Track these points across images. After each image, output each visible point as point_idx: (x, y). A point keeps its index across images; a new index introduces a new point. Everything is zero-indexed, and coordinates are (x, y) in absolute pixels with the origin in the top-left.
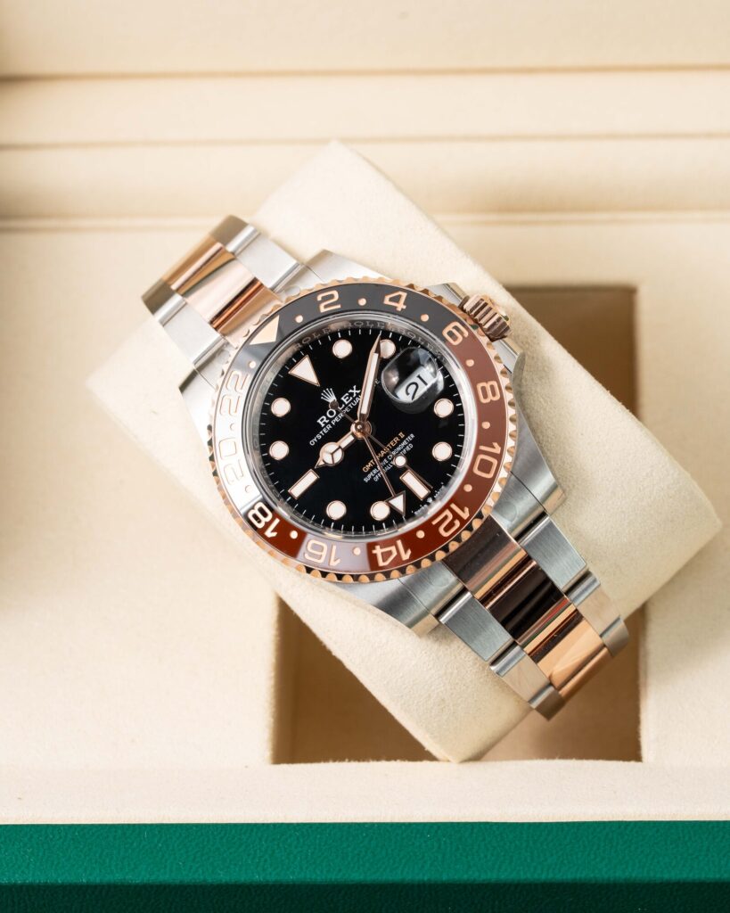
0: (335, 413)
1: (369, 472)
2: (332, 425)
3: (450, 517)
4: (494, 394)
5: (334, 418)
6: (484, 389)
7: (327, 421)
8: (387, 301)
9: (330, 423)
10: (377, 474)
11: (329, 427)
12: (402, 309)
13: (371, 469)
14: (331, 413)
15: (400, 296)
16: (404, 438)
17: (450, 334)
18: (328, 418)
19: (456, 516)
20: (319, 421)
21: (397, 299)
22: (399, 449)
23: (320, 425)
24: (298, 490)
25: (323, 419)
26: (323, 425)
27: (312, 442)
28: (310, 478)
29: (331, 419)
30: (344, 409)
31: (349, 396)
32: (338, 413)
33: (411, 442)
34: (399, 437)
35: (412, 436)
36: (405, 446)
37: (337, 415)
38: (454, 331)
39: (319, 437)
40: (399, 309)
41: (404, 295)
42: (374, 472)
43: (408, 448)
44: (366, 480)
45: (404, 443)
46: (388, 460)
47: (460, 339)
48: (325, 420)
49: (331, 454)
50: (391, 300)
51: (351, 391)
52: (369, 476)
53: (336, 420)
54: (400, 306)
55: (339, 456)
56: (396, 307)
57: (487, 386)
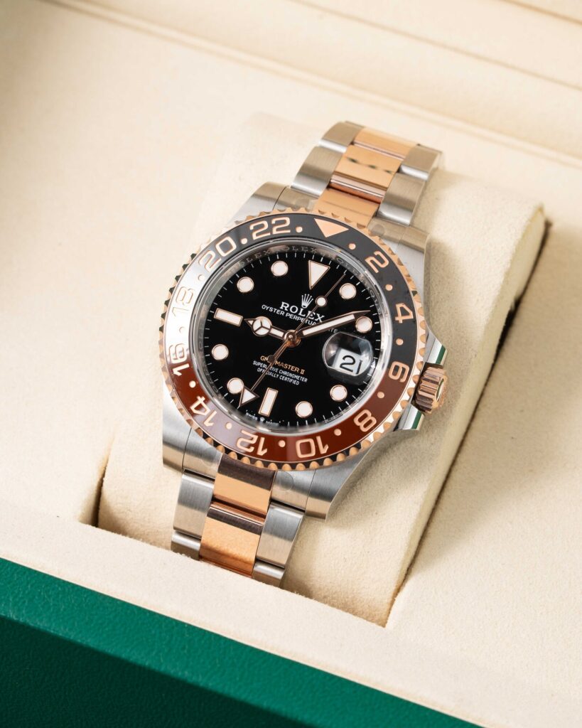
0: (296, 312)
1: (262, 362)
2: (285, 314)
3: (254, 442)
4: (366, 426)
5: (291, 313)
6: (365, 416)
7: (286, 309)
8: (399, 306)
9: (286, 312)
10: (263, 368)
11: (282, 313)
12: (398, 321)
13: (265, 362)
14: (294, 309)
15: (408, 314)
16: (301, 375)
17: (397, 368)
18: (289, 309)
19: (256, 446)
20: (283, 303)
21: (404, 313)
22: (291, 375)
23: (280, 306)
24: (222, 315)
25: (286, 305)
26: (282, 308)
27: (264, 307)
28: (235, 319)
29: (289, 312)
30: (302, 317)
31: (314, 316)
32: (297, 314)
33: (300, 381)
34: (300, 371)
35: (306, 380)
36: (295, 379)
37: (294, 314)
38: (400, 370)
39: (271, 310)
40: (397, 319)
41: (411, 317)
42: (264, 366)
43: (294, 382)
44: (255, 363)
45: (297, 377)
46: (278, 371)
47: (396, 378)
48: (286, 307)
49: (262, 326)
50: (402, 309)
51: (318, 315)
52: (259, 364)
53: (291, 316)
54: (400, 319)
55: (262, 332)
56: (397, 316)
57: (370, 417)
